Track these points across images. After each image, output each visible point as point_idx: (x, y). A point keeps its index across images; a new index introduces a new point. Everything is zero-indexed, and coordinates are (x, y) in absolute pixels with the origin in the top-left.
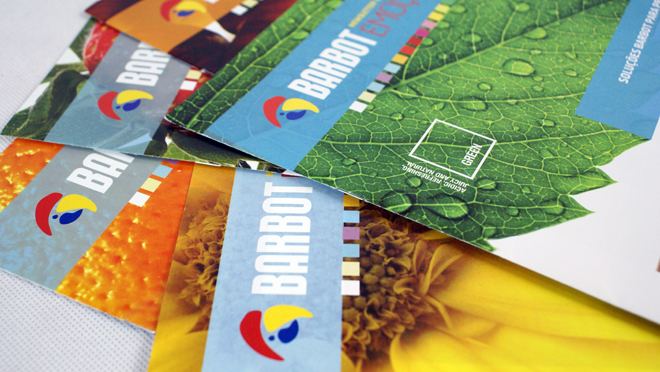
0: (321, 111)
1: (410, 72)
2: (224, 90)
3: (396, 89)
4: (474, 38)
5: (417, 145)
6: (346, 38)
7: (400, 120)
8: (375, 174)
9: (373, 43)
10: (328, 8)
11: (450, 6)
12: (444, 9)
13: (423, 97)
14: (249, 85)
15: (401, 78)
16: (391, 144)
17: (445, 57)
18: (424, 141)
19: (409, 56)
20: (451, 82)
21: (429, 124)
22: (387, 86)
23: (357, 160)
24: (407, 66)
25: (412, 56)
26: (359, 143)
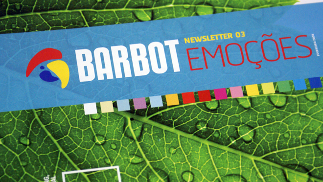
0: (66, 88)
1: (161, 116)
2: (39, 14)
3: (132, 119)
4: (248, 135)
5: (79, 171)
6: (167, 49)
7: (97, 144)
8: (25, 164)
9: (177, 68)
10: (195, 9)
11: (277, 92)
12: (269, 88)
13: (138, 143)
14: (57, 26)
15: (148, 115)
16: (66, 155)
17: (202, 128)
18: (86, 173)
19: (181, 103)
20: (173, 151)
21: (109, 165)
22: (132, 111)
23: (29, 145)
24: (168, 109)
25: (183, 106)
26: (49, 134)
